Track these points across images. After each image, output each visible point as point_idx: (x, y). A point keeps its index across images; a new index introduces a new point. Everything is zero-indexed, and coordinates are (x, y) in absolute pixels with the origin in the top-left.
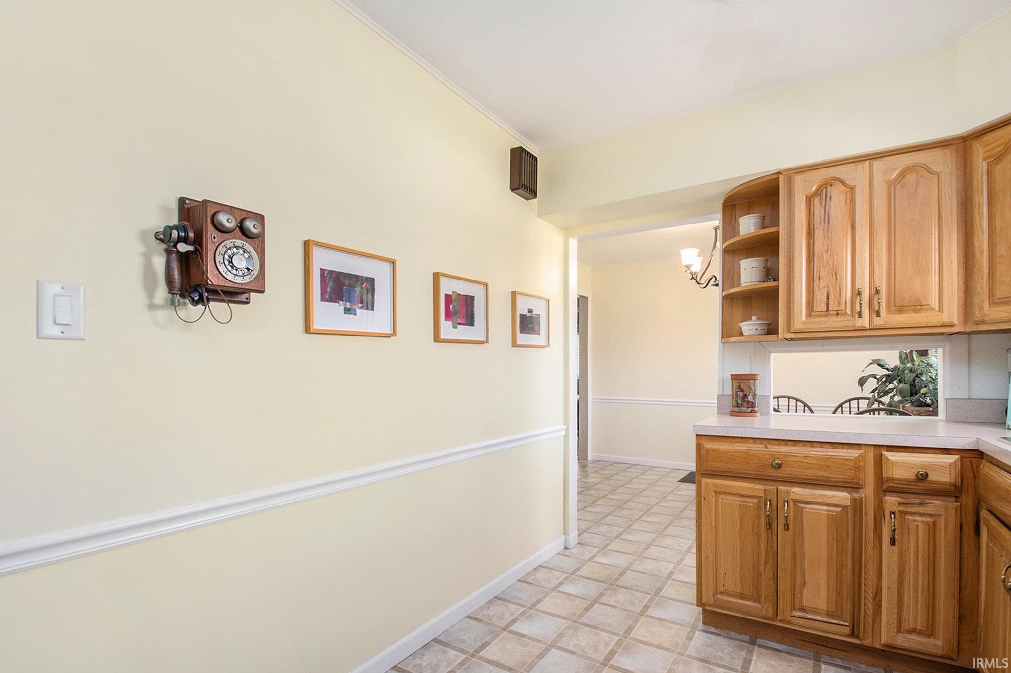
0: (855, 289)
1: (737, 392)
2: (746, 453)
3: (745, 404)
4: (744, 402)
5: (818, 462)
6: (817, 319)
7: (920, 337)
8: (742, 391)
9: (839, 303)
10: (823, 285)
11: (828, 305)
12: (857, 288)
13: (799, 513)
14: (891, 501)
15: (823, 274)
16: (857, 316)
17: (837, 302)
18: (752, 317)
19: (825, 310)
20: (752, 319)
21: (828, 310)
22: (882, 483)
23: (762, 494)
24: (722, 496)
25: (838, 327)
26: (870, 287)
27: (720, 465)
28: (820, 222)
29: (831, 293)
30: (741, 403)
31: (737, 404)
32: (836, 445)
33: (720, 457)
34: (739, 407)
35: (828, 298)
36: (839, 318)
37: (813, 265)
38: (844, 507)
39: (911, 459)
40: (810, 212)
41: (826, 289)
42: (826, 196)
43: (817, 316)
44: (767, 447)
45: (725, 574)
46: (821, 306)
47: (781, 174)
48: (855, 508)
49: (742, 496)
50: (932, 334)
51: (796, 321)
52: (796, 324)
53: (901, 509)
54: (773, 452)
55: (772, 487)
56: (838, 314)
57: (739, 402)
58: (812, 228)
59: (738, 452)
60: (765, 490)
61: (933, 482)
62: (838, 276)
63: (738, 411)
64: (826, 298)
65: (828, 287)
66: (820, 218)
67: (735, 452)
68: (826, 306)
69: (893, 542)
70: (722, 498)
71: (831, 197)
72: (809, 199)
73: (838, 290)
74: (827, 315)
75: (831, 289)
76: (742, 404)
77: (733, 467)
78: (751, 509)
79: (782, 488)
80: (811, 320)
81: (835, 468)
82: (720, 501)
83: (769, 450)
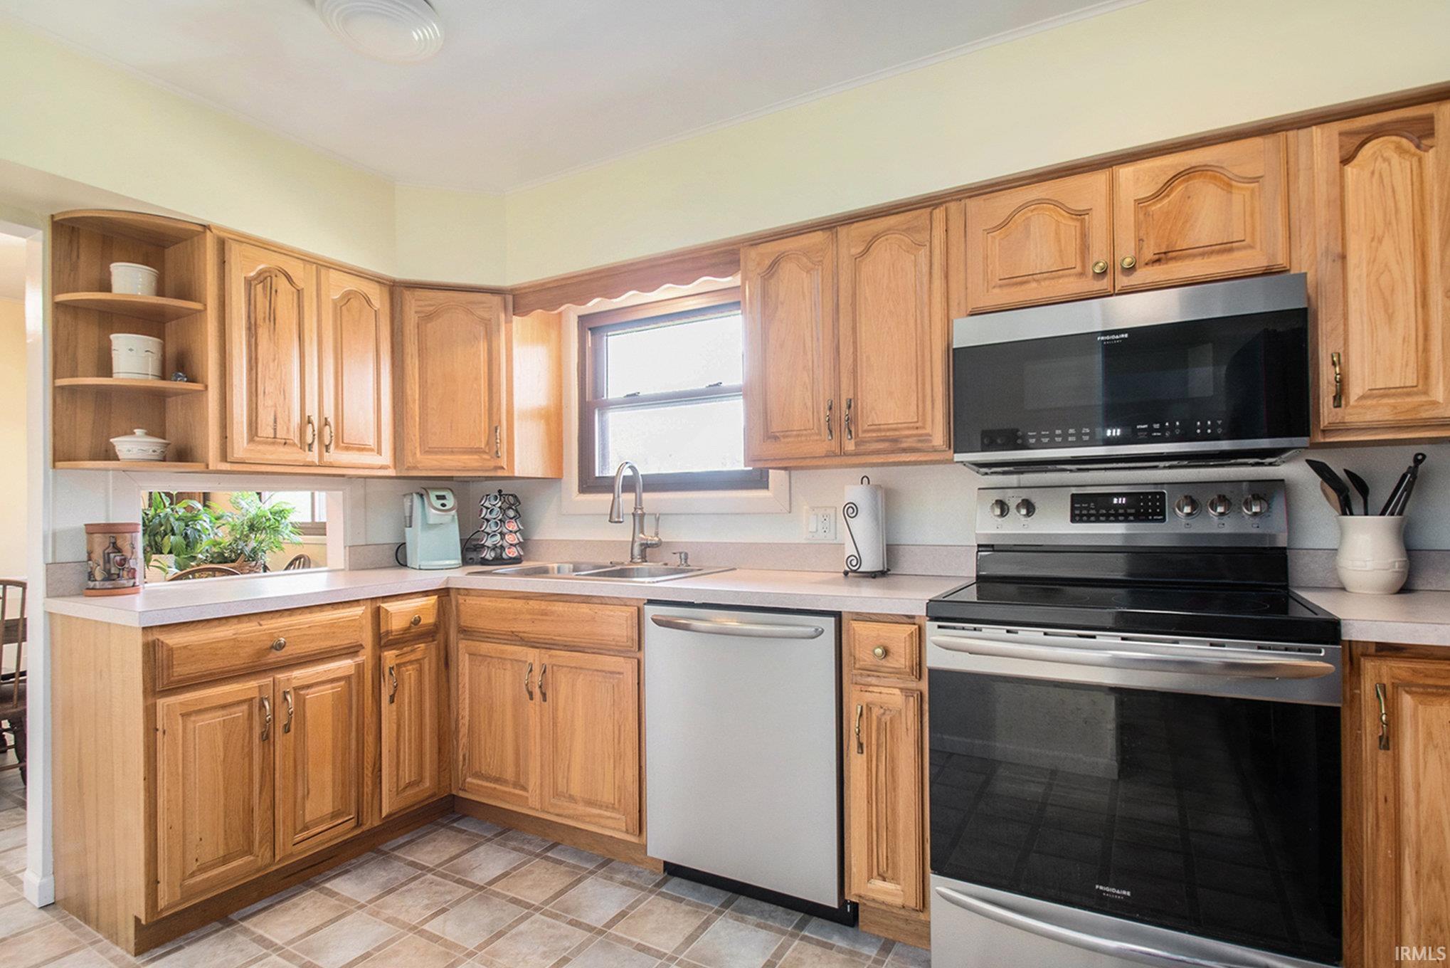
0: (305, 414)
1: (109, 554)
2: (234, 639)
3: (125, 573)
4: (123, 569)
5: (323, 631)
6: (260, 447)
7: (323, 478)
8: (119, 552)
9: (288, 429)
10: (270, 402)
11: (275, 430)
12: (307, 415)
13: (301, 702)
14: (390, 656)
15: (269, 389)
16: (307, 448)
17: (285, 428)
18: (135, 431)
19: (272, 436)
20: (134, 433)
21: (275, 438)
22: (380, 639)
23: (256, 694)
24: (193, 718)
25: (287, 460)
26: (319, 417)
27: (194, 667)
28: (264, 319)
29: (279, 415)
30: (117, 572)
31: (109, 572)
32: (336, 606)
33: (193, 656)
34: (114, 580)
35: (275, 422)
36: (286, 449)
37: (257, 374)
38: (347, 678)
39: (404, 606)
40: (249, 300)
41: (273, 409)
42: (271, 288)
43: (260, 443)
44: (261, 625)
45: (201, 839)
46: (265, 430)
47: (210, 230)
48: (359, 676)
49: (224, 707)
50: (334, 475)
51: (236, 446)
52: (235, 451)
53: (398, 662)
54: (269, 629)
55: (267, 680)
56: (285, 443)
57: (113, 572)
58: (253, 322)
59: (222, 641)
60: (260, 687)
61: (425, 625)
62: (287, 395)
63: (111, 587)
64: (273, 422)
65: (276, 406)
66: (265, 313)
67: (218, 642)
68: (272, 431)
69: (392, 701)
70: (194, 721)
71: (276, 291)
72: (249, 283)
73: (287, 413)
74: (273, 443)
75: (279, 410)
76: (118, 575)
77: (214, 665)
78: (241, 721)
79: (281, 676)
80: (252, 446)
81: (341, 633)
82: (190, 726)
83: (265, 627)
